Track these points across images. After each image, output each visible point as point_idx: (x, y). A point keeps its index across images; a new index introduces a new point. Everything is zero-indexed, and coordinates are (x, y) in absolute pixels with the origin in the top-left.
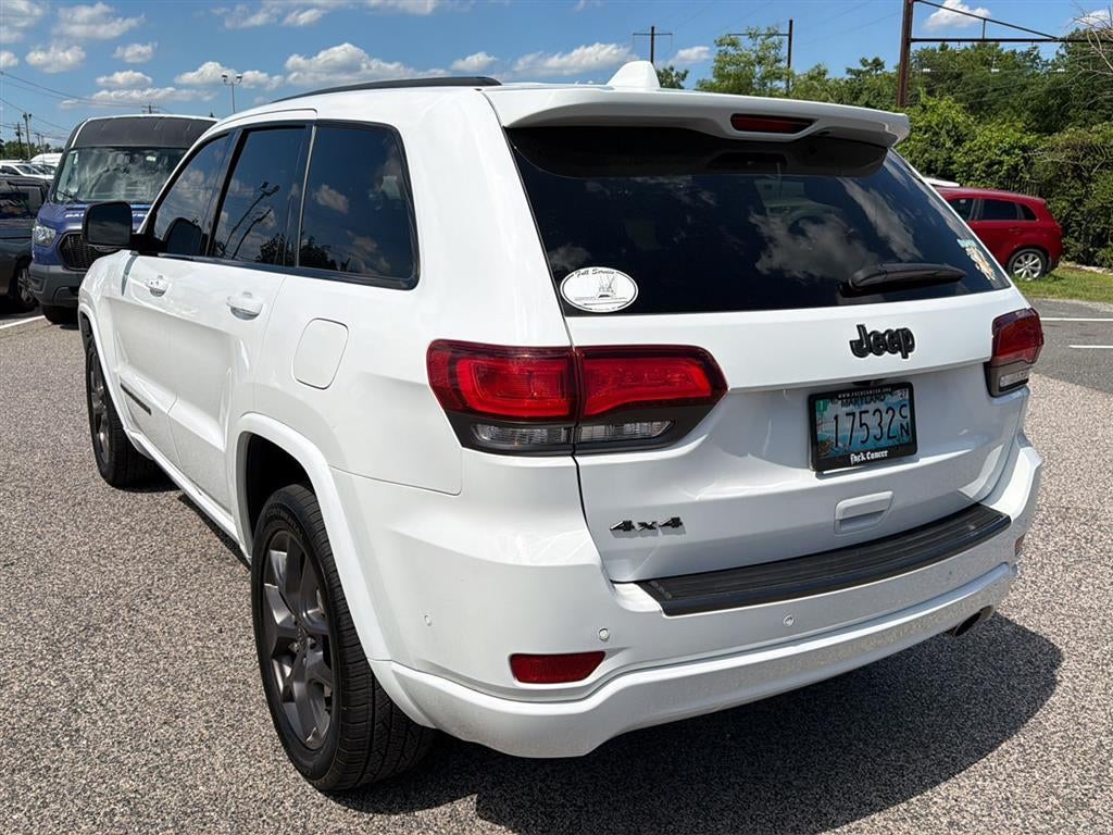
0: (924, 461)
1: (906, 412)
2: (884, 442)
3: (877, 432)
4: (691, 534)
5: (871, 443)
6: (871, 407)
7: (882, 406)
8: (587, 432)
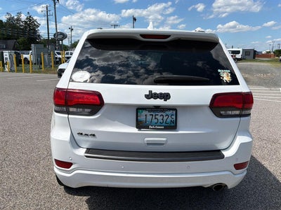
0: (180, 132)
1: (174, 117)
2: (164, 124)
3: (162, 121)
4: (98, 139)
5: (159, 124)
6: (160, 114)
7: (164, 114)
8: (71, 109)
